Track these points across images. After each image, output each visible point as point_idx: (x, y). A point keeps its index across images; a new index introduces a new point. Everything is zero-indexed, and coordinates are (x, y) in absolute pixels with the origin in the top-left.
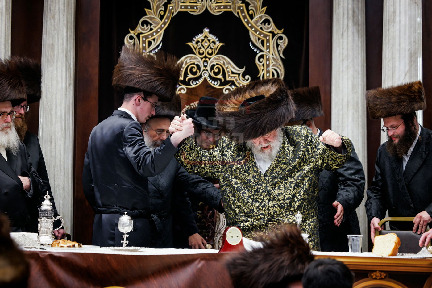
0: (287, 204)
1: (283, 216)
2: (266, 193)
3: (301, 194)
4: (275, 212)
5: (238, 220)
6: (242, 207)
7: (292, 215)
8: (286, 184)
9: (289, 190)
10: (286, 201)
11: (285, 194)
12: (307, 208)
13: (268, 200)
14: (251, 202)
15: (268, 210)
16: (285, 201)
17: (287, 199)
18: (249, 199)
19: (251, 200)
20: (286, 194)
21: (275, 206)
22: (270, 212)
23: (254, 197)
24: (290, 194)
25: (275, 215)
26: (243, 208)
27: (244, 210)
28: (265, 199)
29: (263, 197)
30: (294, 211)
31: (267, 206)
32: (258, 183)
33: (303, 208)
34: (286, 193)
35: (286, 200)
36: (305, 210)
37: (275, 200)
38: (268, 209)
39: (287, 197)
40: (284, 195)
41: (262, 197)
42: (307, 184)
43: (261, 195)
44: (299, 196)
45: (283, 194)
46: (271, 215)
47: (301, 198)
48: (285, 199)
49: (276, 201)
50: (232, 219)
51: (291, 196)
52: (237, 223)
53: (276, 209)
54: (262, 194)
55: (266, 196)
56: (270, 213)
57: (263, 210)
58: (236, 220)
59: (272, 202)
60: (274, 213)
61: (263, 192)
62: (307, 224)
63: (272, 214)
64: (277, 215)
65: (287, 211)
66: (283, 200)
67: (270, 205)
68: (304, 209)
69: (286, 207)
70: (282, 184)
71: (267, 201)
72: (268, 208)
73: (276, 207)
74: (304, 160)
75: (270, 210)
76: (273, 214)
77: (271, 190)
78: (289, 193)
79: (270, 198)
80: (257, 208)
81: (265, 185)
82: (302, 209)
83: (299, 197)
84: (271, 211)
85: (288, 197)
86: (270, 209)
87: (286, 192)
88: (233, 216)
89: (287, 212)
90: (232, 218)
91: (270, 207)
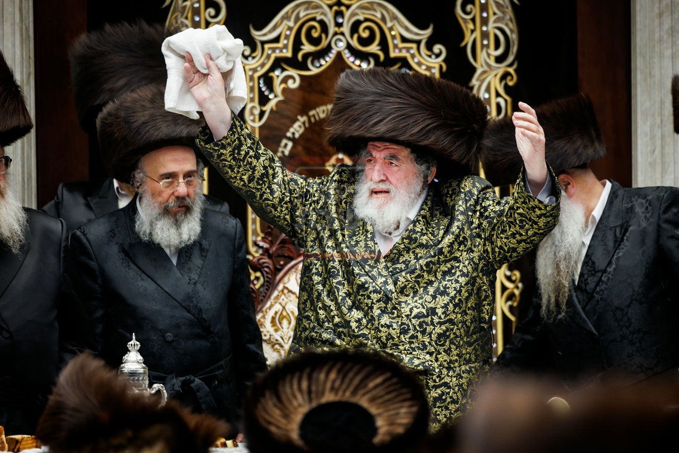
0: (415, 327)
1: (405, 350)
2: (379, 296)
3: (448, 310)
4: (390, 337)
5: (317, 336)
6: (332, 311)
7: (422, 350)
8: (419, 284)
9: (421, 298)
10: (414, 321)
11: (413, 305)
12: (459, 342)
13: (381, 310)
14: (348, 306)
15: (377, 330)
16: (410, 321)
17: (416, 317)
18: (347, 299)
19: (350, 302)
20: (416, 307)
21: (392, 326)
22: (380, 335)
23: (356, 297)
24: (424, 308)
25: (389, 345)
26: (332, 314)
27: (333, 317)
28: (375, 307)
29: (372, 303)
30: (429, 343)
31: (377, 322)
32: (370, 274)
33: (450, 340)
34: (416, 303)
35: (413, 318)
36: (453, 347)
37: (393, 314)
38: (377, 328)
39: (415, 311)
40: (410, 307)
41: (369, 301)
42: (463, 292)
43: (369, 298)
44: (443, 314)
45: (409, 304)
46: (381, 341)
47: (446, 319)
48: (413, 315)
49: (395, 315)
50: (306, 331)
51: (424, 311)
52: (314, 342)
53: (393, 332)
54: (372, 295)
55: (378, 301)
56: (381, 337)
57: (368, 328)
58: (313, 336)
59: (387, 315)
60: (387, 339)
61: (375, 291)
62: (455, 375)
63: (384, 339)
64: (394, 345)
65: (414, 341)
66: (408, 318)
67: (383, 322)
68: (451, 343)
69: (411, 332)
70: (410, 285)
71: (379, 311)
72: (377, 326)
73: (394, 329)
74: (461, 239)
75: (380, 331)
76: (385, 342)
77: (394, 291)
78: (422, 305)
79: (385, 307)
80: (356, 321)
81: (384, 279)
82: (448, 343)
83: (443, 317)
84: (382, 333)
85: (419, 313)
86: (381, 328)
87: (416, 301)
88: (312, 325)
89: (413, 343)
90: (308, 329)
91: (382, 326)
